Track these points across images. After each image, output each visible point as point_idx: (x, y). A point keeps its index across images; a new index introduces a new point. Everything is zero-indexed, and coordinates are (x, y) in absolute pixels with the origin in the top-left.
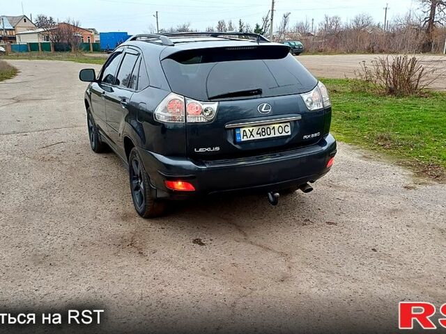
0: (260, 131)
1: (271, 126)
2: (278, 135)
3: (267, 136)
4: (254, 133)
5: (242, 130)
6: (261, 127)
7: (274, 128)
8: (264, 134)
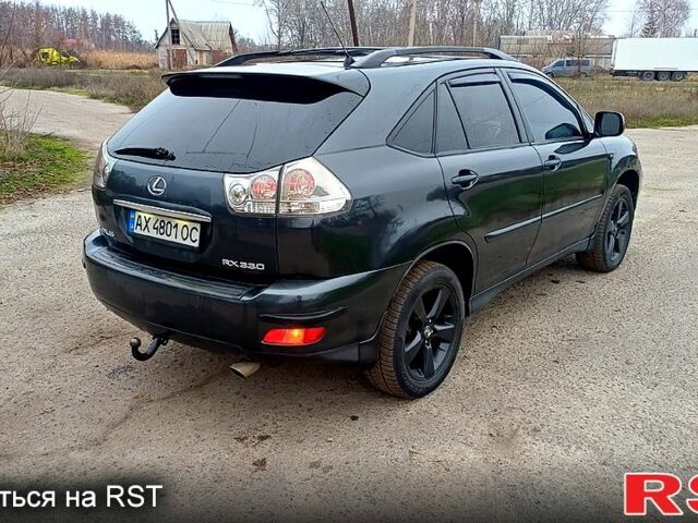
0: (158, 224)
1: (174, 222)
2: (179, 240)
3: (164, 237)
4: (151, 225)
5: (138, 214)
6: (160, 219)
7: (176, 225)
8: (162, 231)
